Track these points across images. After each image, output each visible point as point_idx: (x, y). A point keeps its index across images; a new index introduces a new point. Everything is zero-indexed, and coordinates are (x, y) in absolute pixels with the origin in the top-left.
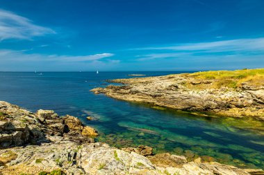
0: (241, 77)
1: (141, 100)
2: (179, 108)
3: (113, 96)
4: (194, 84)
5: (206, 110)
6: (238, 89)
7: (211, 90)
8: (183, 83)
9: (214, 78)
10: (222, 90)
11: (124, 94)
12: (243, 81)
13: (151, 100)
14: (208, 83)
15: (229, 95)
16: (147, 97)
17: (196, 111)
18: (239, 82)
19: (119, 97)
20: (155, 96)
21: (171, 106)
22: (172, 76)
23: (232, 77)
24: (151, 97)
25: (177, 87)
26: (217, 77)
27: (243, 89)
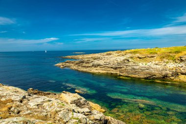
0: (177, 52)
1: (104, 72)
2: (142, 77)
3: (79, 70)
4: (140, 58)
5: (164, 78)
6: (177, 61)
7: (157, 62)
8: (132, 58)
9: (156, 53)
10: (164, 62)
11: (88, 67)
12: (180, 55)
13: (114, 72)
14: (152, 57)
15: (171, 66)
16: (109, 69)
17: (157, 79)
18: (177, 56)
19: (85, 70)
20: (116, 68)
21: (134, 76)
22: (109, 53)
23: (170, 53)
24: (113, 69)
25: (128, 60)
26: (158, 53)
27: (182, 61)
